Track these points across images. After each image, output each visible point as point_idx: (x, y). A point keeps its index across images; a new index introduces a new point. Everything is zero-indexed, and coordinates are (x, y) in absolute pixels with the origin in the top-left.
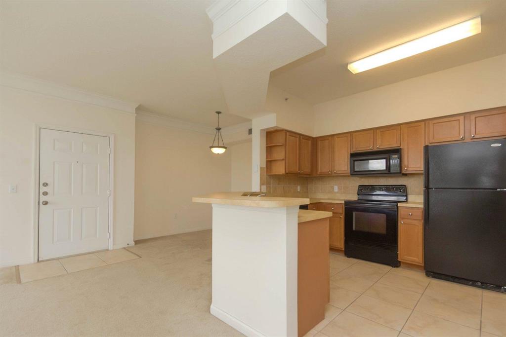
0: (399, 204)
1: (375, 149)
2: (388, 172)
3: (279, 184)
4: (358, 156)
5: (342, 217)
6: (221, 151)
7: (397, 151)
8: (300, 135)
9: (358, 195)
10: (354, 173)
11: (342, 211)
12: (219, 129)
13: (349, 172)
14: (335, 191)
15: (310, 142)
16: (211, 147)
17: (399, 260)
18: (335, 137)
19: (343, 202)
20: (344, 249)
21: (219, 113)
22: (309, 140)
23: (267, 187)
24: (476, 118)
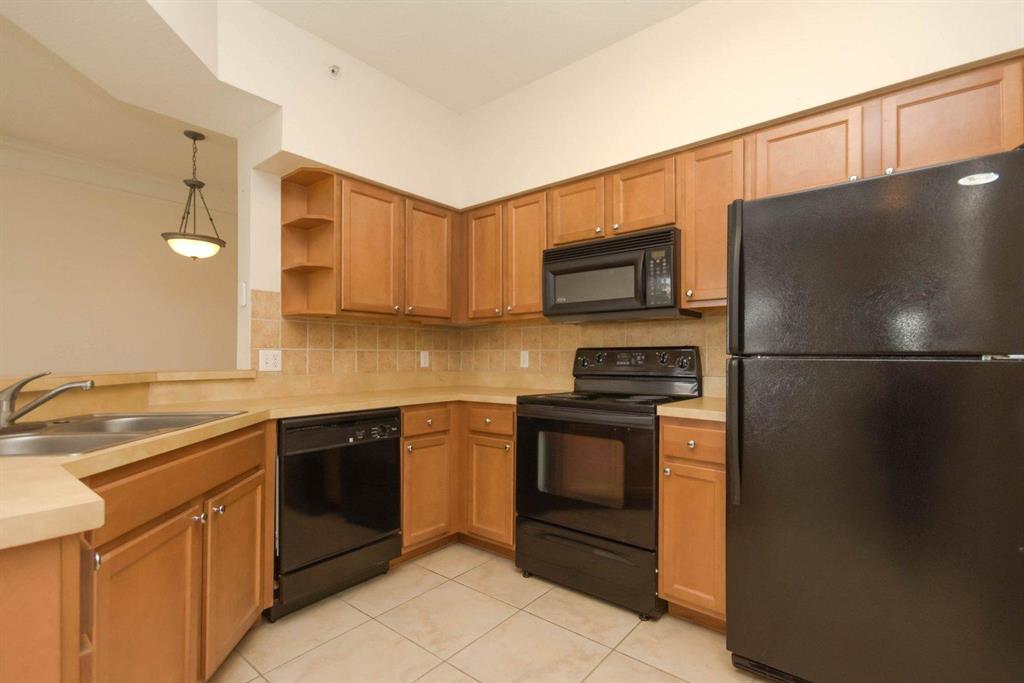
0: (663, 410)
1: (610, 236)
2: (639, 306)
3: (339, 346)
4: (562, 259)
5: (511, 446)
6: (206, 250)
7: (665, 238)
8: (405, 196)
9: (577, 376)
10: (554, 312)
11: (508, 426)
12: (195, 185)
13: (541, 309)
14: (522, 366)
15: (445, 223)
16: (167, 236)
17: (661, 595)
18: (511, 204)
19: (513, 401)
20: (514, 548)
21: (196, 136)
22: (444, 217)
23: (285, 356)
24: (900, 107)
